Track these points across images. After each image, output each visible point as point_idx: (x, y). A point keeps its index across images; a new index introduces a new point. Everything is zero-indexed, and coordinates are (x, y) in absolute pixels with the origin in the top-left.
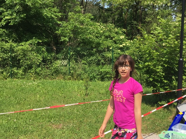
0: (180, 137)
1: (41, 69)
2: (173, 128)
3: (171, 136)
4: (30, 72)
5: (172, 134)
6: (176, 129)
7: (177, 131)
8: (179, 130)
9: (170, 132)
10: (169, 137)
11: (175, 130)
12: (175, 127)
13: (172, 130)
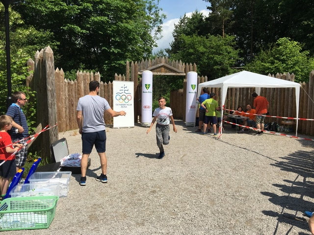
0: (23, 202)
2: (11, 193)
3: (9, 205)
5: (11, 202)
6: (14, 194)
7: (17, 195)
8: (18, 194)
9: (8, 201)
10: (7, 207)
11: (13, 196)
12: (13, 192)
13: (10, 197)
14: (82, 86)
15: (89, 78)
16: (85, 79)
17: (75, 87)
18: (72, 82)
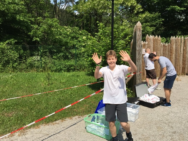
1: (17, 64)
4: (8, 67)
5: (97, 116)
10: (95, 119)
11: (100, 113)
14: (174, 47)
15: (180, 41)
16: (177, 42)
17: (169, 48)
18: (167, 44)
